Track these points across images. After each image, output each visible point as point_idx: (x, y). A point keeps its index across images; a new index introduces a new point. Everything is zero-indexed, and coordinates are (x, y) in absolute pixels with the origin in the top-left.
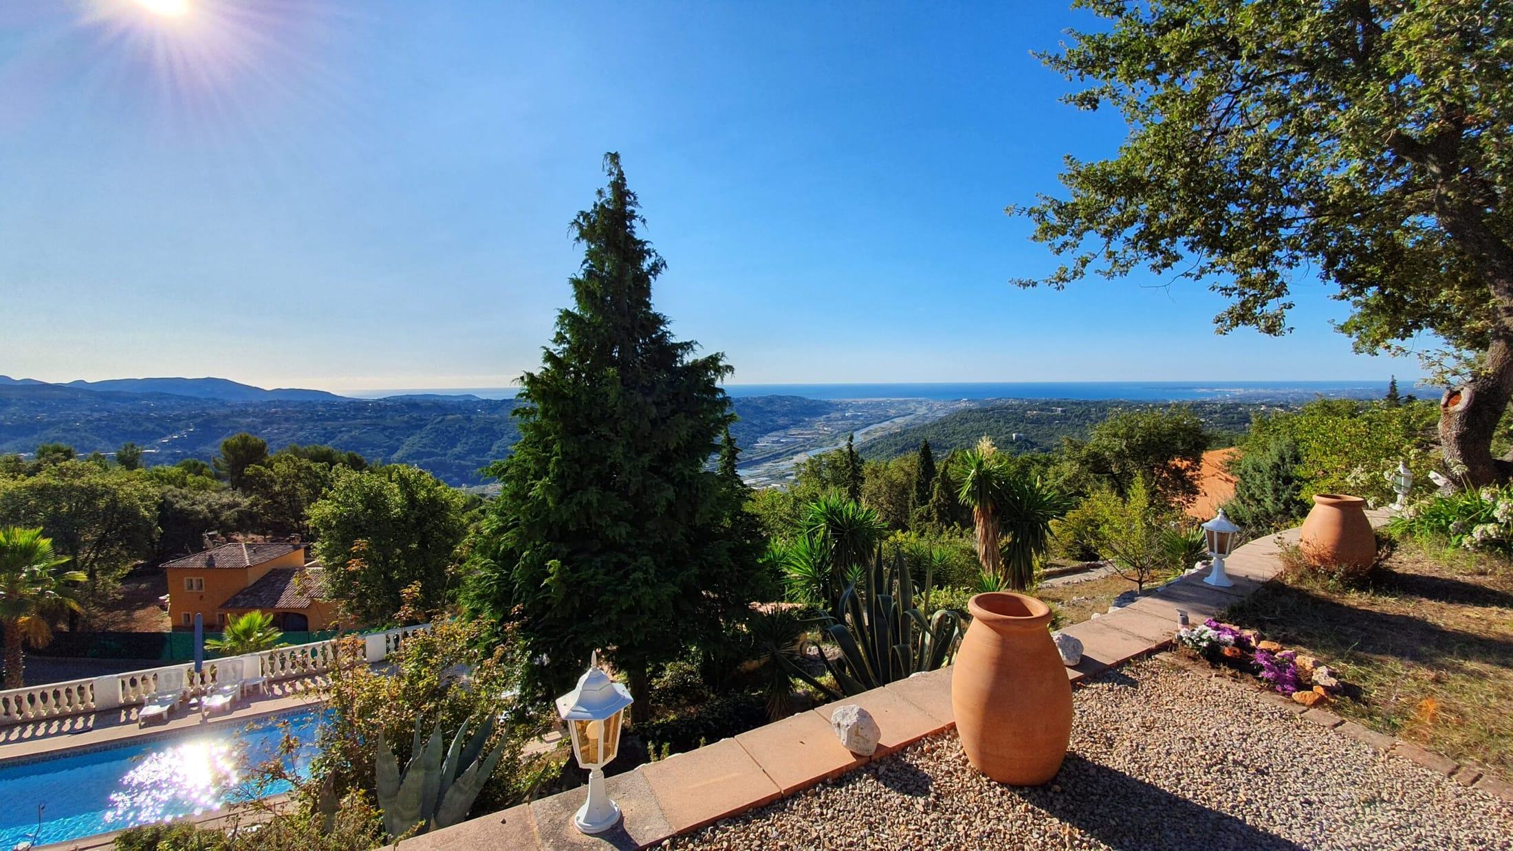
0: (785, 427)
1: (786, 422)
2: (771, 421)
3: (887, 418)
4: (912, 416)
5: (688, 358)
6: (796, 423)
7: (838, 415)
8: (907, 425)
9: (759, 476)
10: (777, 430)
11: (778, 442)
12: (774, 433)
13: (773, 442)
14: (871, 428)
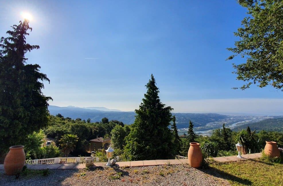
0: (213, 121)
1: (214, 120)
2: (210, 119)
3: (243, 120)
4: (251, 120)
5: (165, 107)
6: (217, 120)
7: (228, 119)
8: (250, 122)
9: (207, 133)
10: (212, 122)
11: (212, 125)
12: (211, 123)
13: (211, 125)
14: (239, 123)
